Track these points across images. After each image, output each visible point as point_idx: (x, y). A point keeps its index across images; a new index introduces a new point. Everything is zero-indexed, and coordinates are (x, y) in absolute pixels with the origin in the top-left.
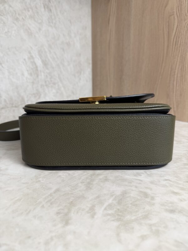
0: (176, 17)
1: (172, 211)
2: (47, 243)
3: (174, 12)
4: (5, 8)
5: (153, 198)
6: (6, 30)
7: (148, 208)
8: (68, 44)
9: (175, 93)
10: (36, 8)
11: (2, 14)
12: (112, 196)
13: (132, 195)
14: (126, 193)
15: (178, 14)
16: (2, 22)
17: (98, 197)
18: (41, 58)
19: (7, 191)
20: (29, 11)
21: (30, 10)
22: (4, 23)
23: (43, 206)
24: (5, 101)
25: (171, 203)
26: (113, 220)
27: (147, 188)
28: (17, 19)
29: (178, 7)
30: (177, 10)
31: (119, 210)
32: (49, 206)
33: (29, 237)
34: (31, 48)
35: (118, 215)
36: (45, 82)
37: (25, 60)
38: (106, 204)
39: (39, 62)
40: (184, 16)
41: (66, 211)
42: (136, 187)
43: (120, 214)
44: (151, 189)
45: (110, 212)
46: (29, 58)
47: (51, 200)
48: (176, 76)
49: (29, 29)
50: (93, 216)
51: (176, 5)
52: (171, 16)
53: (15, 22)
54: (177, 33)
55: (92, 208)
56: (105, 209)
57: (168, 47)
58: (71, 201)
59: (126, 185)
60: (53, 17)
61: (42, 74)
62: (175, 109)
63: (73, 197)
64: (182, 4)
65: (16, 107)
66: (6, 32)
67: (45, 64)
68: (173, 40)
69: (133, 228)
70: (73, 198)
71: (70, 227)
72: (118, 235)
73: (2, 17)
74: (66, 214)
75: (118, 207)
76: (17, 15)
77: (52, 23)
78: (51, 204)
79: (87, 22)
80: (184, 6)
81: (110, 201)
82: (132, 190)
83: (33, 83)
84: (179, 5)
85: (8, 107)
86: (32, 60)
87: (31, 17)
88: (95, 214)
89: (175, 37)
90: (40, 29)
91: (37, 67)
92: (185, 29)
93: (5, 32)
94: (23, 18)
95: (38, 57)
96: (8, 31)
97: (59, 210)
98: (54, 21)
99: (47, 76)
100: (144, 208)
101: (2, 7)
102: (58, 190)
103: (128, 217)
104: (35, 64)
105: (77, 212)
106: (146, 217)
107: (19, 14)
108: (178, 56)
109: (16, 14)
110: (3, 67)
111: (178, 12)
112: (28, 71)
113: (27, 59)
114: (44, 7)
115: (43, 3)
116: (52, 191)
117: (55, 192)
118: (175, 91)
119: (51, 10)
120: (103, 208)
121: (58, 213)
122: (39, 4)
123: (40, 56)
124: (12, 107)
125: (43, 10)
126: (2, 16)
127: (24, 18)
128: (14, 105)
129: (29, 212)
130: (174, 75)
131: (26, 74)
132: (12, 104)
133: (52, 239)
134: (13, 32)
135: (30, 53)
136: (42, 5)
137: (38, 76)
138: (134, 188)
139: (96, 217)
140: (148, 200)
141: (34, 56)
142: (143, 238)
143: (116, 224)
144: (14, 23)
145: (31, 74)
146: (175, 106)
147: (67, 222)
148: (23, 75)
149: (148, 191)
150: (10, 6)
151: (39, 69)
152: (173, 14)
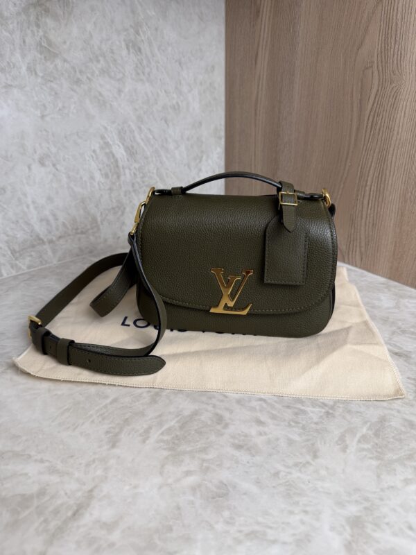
0: (376, 73)
1: (239, 447)
2: (88, 465)
3: (373, 62)
4: (56, 66)
5: (226, 426)
6: (60, 105)
7: (213, 438)
8: (176, 108)
9: (363, 220)
10: (112, 52)
11: (52, 79)
12: (177, 416)
13: (203, 418)
14: (196, 414)
15: (380, 68)
16: (53, 93)
17: (160, 416)
18: (123, 144)
19: (56, 395)
20: (98, 61)
21: (101, 59)
22: (56, 94)
23: (93, 422)
24: (64, 224)
25: (246, 436)
26: (165, 449)
27: (227, 409)
28: (78, 82)
29: (381, 52)
30: (379, 58)
31: (177, 436)
32: (100, 422)
33: (72, 456)
34: (106, 128)
35: (174, 443)
36: (133, 185)
37: (94, 151)
38: (166, 426)
39: (120, 152)
40: (390, 74)
41: (117, 430)
42: (214, 406)
43: (176, 442)
44: (231, 412)
45: (166, 438)
46: (102, 148)
47: (104, 414)
48: (368, 188)
49: (101, 94)
50: (144, 441)
51: (378, 48)
52: (367, 68)
53: (75, 87)
54: (375, 105)
55: (147, 431)
56: (162, 434)
57: (358, 129)
58: (126, 417)
59: (203, 402)
60: (145, 62)
61: (127, 171)
62: (363, 249)
63: (131, 412)
64: (389, 48)
65: (82, 233)
66: (60, 109)
67: (131, 152)
68: (368, 119)
69: (182, 461)
70: (130, 414)
71: (116, 451)
72: (163, 466)
73: (52, 84)
74: (117, 435)
75: (178, 433)
76: (78, 73)
77: (144, 73)
78: (103, 419)
79: (216, 55)
80: (392, 53)
81: (172, 423)
82: (207, 411)
83: (111, 189)
84: (383, 50)
85: (69, 235)
86: (107, 150)
87: (104, 72)
88: (148, 438)
89: (372, 114)
90: (120, 91)
91: (116, 161)
92: (390, 99)
93: (58, 108)
94: (88, 78)
95: (117, 142)
96: (64, 107)
97: (110, 428)
98: (147, 70)
99: (135, 174)
100: (207, 439)
101: (52, 66)
102: (115, 400)
103: (184, 447)
104: (113, 156)
105: (129, 434)
106: (204, 450)
107: (81, 72)
108: (374, 152)
109: (75, 72)
110: (57, 170)
111: (380, 64)
112: (100, 170)
113: (98, 151)
114: (128, 48)
115: (125, 40)
116: (108, 401)
117: (111, 403)
118: (364, 217)
119: (140, 50)
120: (160, 431)
121: (107, 432)
122: (118, 43)
123: (122, 139)
124: (77, 233)
125: (124, 52)
126: (52, 81)
127: (89, 76)
128: (79, 231)
129: (77, 427)
130: (366, 186)
131: (98, 176)
132: (77, 229)
133: (94, 461)
134: (73, 106)
135: (103, 138)
136: (123, 44)
137: (119, 177)
138: (210, 408)
139: (147, 442)
140: (219, 427)
141: (111, 143)
142: (188, 473)
143: (166, 453)
144: (72, 90)
145: (106, 176)
146: (363, 244)
147: (114, 444)
148: (92, 178)
149: (227, 415)
150: (65, 61)
151: (120, 164)
152: (372, 67)
